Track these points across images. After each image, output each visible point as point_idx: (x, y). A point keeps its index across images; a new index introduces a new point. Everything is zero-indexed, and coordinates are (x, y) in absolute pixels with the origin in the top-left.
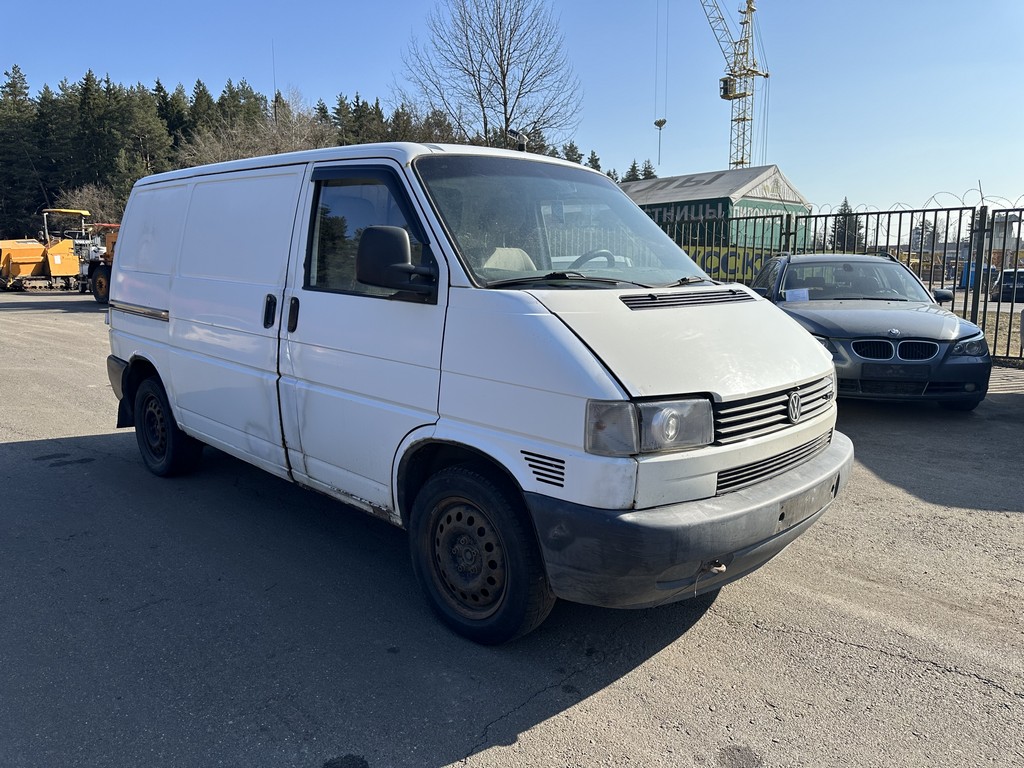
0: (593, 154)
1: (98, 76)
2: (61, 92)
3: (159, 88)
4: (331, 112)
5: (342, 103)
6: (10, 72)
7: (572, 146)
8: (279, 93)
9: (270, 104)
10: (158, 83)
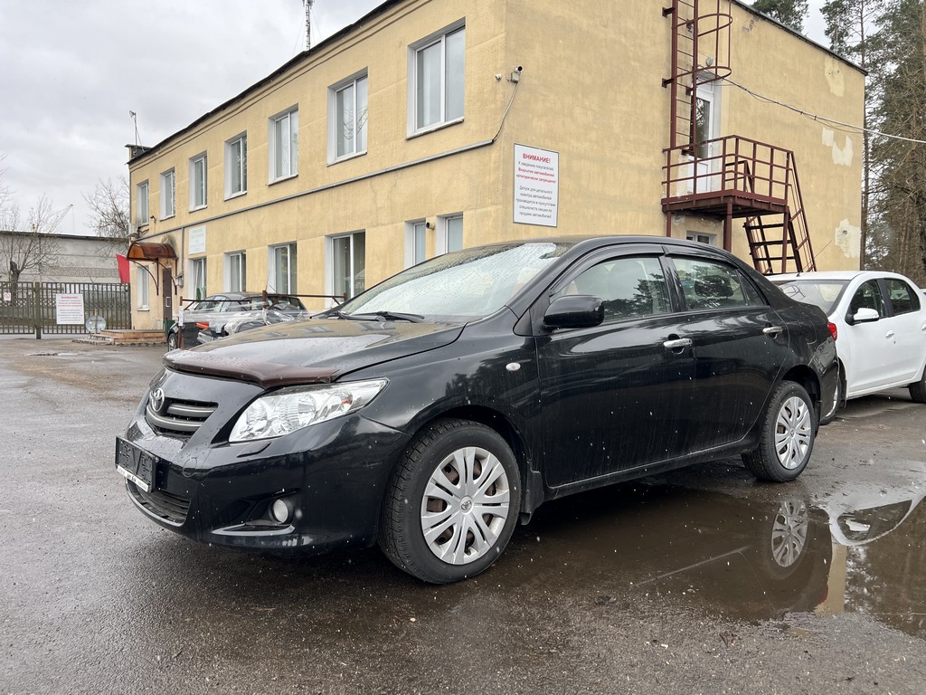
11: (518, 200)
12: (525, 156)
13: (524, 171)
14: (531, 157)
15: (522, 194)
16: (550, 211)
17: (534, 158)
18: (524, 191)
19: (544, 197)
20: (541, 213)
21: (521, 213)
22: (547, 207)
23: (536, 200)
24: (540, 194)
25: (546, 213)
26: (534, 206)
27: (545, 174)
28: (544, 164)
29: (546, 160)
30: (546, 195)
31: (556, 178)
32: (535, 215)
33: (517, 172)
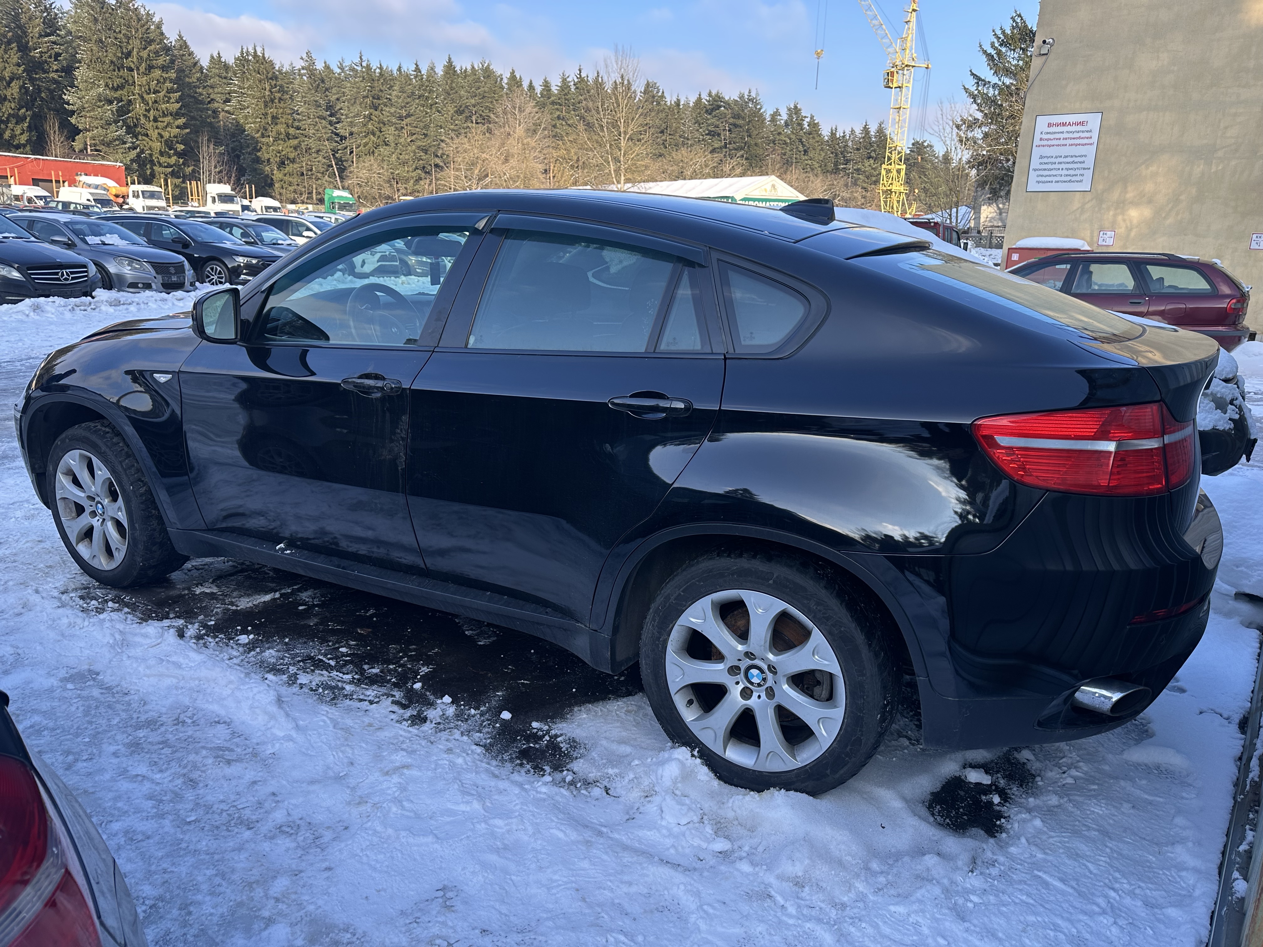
0: (812, 117)
1: (374, 65)
2: (339, 71)
3: (417, 69)
4: (555, 89)
5: (564, 80)
6: (304, 56)
7: (796, 107)
8: (513, 72)
9: (505, 80)
10: (416, 64)
11: (1035, 170)
12: (1050, 125)
13: (1048, 140)
14: (1058, 125)
15: (1041, 163)
16: (1082, 175)
17: (1064, 124)
18: (1045, 160)
19: (1073, 162)
20: (1068, 178)
21: (1038, 182)
22: (1078, 172)
23: (1061, 166)
24: (1069, 160)
25: (1073, 179)
26: (1060, 172)
27: (1079, 138)
28: (1080, 128)
29: (1082, 123)
30: (1076, 160)
31: (1095, 139)
32: (1056, 182)
33: (1037, 142)
